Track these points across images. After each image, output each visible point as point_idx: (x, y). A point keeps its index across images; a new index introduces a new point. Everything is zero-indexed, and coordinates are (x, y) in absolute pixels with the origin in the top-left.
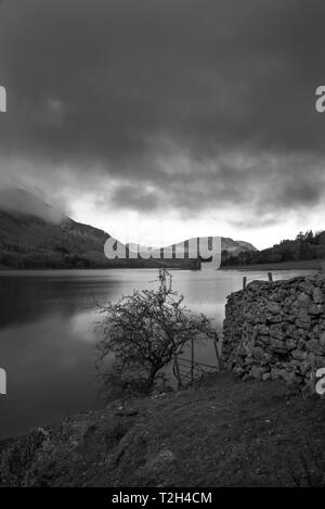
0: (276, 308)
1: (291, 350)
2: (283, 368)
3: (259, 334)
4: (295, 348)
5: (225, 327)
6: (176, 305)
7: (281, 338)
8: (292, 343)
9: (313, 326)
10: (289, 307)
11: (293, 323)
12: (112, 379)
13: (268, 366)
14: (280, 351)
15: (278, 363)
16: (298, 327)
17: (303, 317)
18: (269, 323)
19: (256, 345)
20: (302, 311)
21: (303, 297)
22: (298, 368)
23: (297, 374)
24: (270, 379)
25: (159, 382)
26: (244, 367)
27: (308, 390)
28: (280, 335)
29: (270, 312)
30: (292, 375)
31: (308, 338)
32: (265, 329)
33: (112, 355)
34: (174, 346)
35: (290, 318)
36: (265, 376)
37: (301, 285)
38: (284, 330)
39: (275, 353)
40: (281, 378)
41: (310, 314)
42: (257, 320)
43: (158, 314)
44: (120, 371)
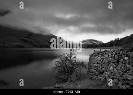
0: (100, 59)
1: (104, 71)
2: (101, 76)
3: (95, 66)
4: (105, 71)
5: (89, 64)
6: (75, 58)
7: (101, 68)
8: (104, 69)
9: (109, 64)
10: (103, 59)
11: (104, 63)
12: (57, 78)
13: (97, 76)
14: (100, 71)
15: (100, 75)
16: (105, 65)
17: (106, 62)
18: (98, 63)
19: (95, 70)
20: (106, 60)
21: (106, 56)
22: (105, 77)
23: (105, 78)
24: (98, 79)
25: (69, 79)
26: (92, 76)
27: (107, 83)
28: (101, 67)
29: (98, 60)
30: (103, 78)
31: (107, 68)
32: (97, 65)
33: (57, 71)
34: (74, 69)
35: (103, 62)
36: (97, 78)
37: (106, 52)
38: (102, 66)
39: (99, 72)
40: (101, 79)
41: (108, 61)
42: (95, 62)
43: (70, 60)
44: (59, 76)
